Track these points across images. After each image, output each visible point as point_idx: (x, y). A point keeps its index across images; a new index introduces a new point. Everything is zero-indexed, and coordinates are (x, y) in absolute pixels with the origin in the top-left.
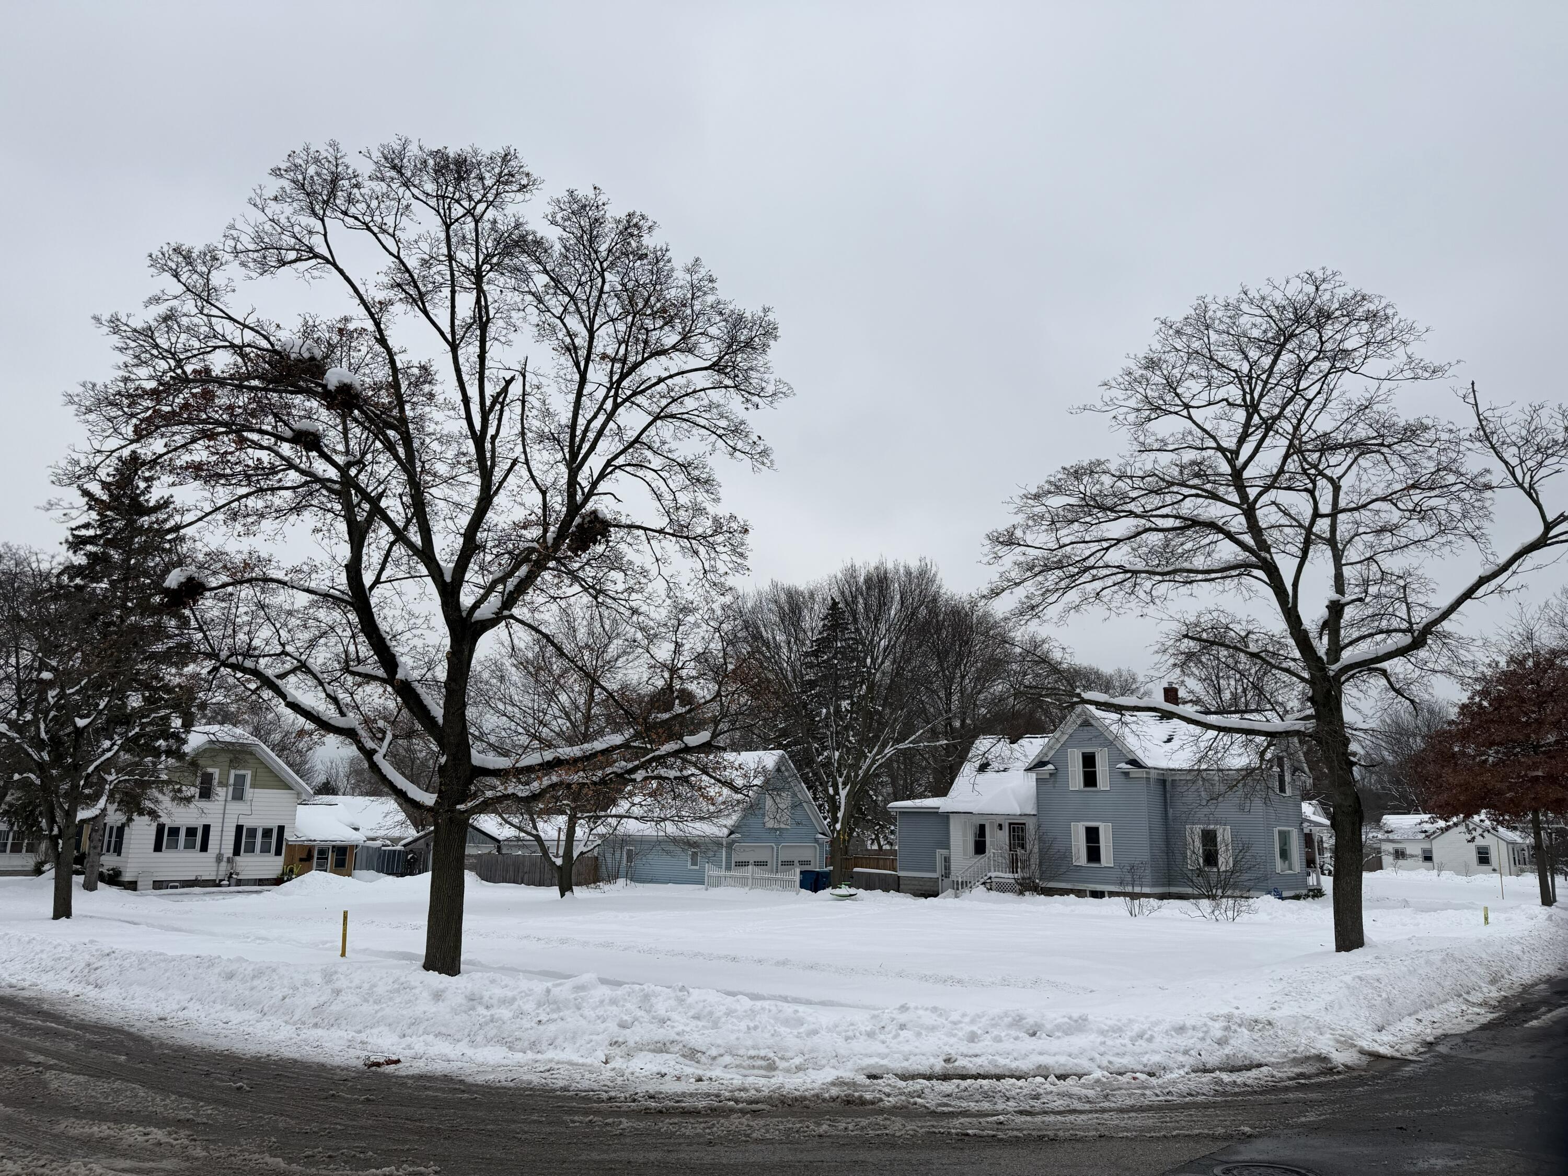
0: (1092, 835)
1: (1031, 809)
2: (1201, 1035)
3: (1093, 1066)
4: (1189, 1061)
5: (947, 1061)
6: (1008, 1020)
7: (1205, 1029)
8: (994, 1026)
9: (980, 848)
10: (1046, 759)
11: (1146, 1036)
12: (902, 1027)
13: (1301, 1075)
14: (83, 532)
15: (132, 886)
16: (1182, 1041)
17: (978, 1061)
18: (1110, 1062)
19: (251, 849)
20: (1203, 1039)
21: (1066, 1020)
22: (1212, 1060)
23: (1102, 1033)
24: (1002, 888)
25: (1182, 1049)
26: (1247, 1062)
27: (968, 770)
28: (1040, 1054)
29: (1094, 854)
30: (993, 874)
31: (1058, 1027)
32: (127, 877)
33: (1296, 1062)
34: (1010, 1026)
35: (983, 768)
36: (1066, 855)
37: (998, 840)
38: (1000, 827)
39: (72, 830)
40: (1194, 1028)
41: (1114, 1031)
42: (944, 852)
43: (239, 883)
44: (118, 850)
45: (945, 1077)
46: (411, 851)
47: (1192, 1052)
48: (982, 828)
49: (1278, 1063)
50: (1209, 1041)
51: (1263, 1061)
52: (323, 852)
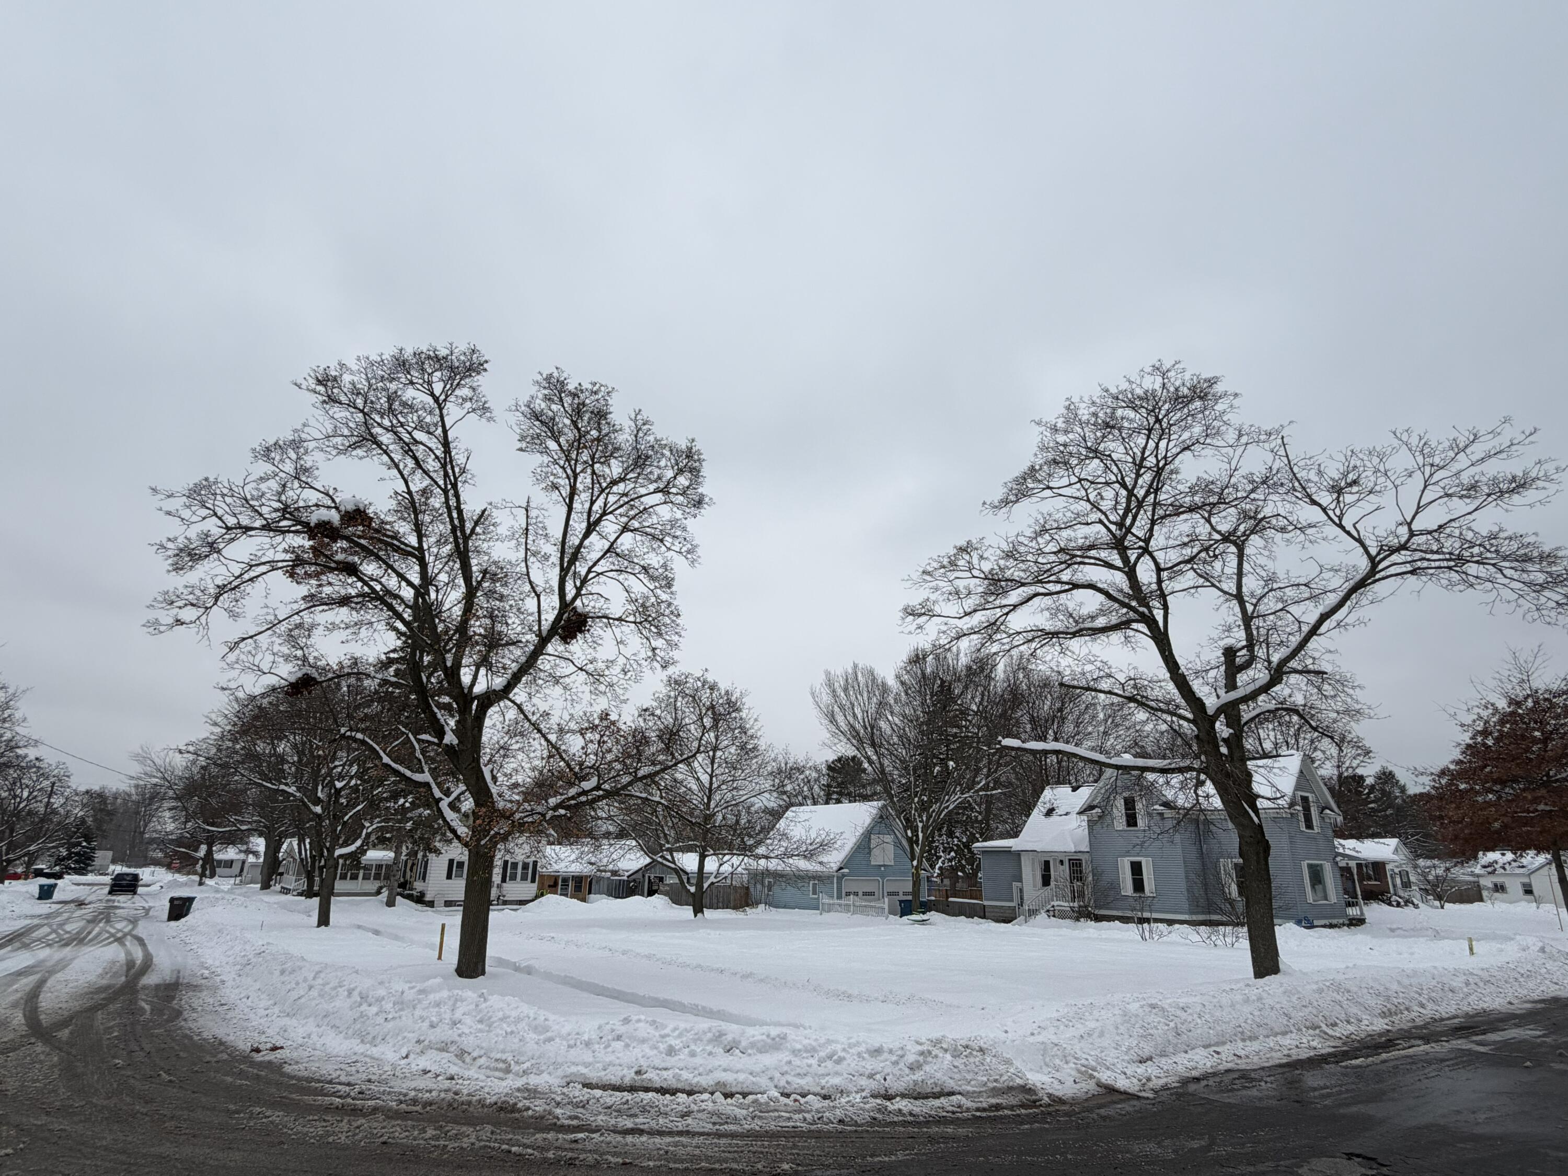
0: (1136, 868)
1: (1085, 847)
2: (894, 1058)
3: (771, 1085)
4: (871, 1085)
5: (638, 1073)
6: (709, 1035)
7: (900, 1053)
8: (695, 1041)
9: (1046, 881)
10: (1095, 803)
11: (835, 1057)
12: (619, 1038)
13: (998, 1107)
14: (392, 655)
15: (431, 904)
16: (871, 1065)
17: (665, 1074)
18: (788, 1083)
19: (513, 878)
20: (896, 1063)
21: (764, 1037)
22: (896, 1086)
23: (795, 1052)
24: (1062, 915)
25: (867, 1073)
26: (937, 1089)
27: (1037, 814)
28: (725, 1070)
29: (1139, 885)
30: (1055, 903)
31: (753, 1045)
32: (428, 898)
33: (996, 1092)
34: (710, 1041)
35: (1050, 812)
36: (1115, 886)
37: (1060, 873)
38: (1062, 862)
39: (331, 862)
40: (891, 1051)
41: (807, 1051)
42: (1019, 884)
43: (505, 903)
44: (424, 879)
45: (632, 1089)
46: (634, 881)
47: (878, 1077)
48: (1047, 863)
49: (974, 1092)
50: (901, 1065)
51: (957, 1088)
52: (565, 880)
